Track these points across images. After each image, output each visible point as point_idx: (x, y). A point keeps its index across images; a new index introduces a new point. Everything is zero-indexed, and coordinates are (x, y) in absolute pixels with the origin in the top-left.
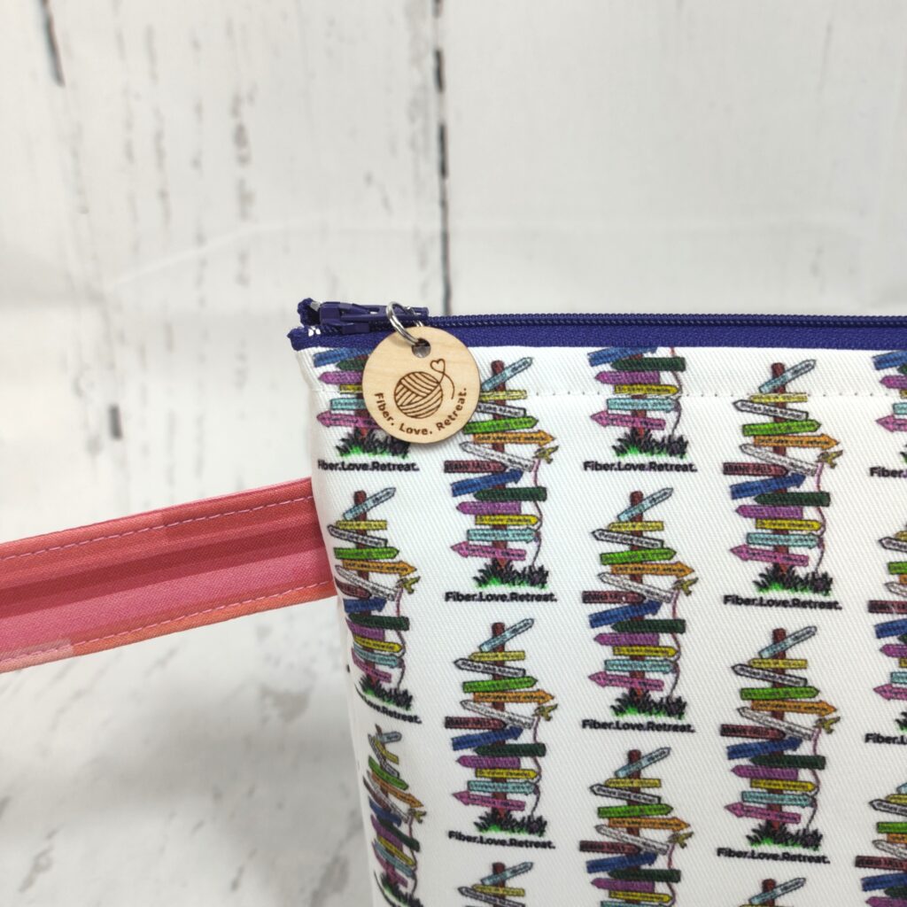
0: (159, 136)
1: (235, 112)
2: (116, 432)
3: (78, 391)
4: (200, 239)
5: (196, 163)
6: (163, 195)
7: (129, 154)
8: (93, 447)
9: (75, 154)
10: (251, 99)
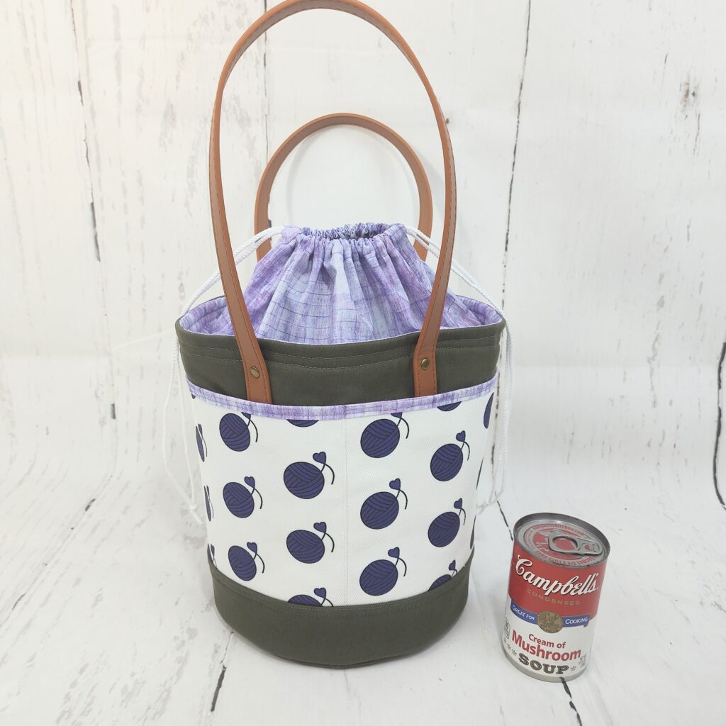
0: (144, 286)
1: (180, 278)
2: (114, 417)
3: (97, 396)
4: (160, 330)
5: (160, 298)
6: (144, 310)
7: (129, 293)
8: (103, 423)
9: (103, 290)
10: (187, 274)
